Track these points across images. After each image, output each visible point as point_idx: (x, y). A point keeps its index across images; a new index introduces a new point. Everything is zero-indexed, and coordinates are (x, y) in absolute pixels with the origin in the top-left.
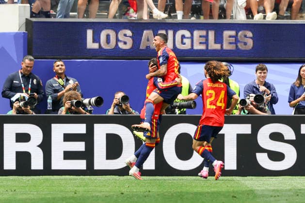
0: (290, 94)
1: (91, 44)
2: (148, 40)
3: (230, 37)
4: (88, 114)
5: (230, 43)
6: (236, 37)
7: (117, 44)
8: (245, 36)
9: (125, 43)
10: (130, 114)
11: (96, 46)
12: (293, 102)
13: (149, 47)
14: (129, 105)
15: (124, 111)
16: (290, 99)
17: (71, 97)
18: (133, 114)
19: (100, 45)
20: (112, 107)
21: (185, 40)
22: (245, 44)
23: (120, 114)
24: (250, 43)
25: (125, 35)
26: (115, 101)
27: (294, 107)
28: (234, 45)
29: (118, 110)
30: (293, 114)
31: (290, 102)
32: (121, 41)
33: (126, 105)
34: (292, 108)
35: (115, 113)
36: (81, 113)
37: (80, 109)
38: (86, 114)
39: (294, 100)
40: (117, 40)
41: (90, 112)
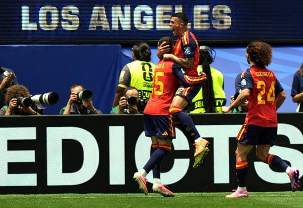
0: (294, 86)
1: (27, 25)
2: (99, 19)
3: (203, 13)
4: (39, 115)
5: (203, 21)
6: (210, 13)
7: (60, 24)
8: (222, 12)
9: (70, 23)
10: (94, 113)
11: (33, 27)
12: (297, 96)
13: (101, 27)
14: (91, 102)
15: (84, 110)
16: (293, 92)
17: (16, 93)
18: (97, 113)
19: (38, 26)
20: (68, 105)
21: (146, 19)
22: (222, 22)
23: (78, 114)
24: (228, 21)
25: (70, 13)
26: (72, 97)
27: (298, 102)
28: (208, 24)
29: (75, 108)
30: (297, 110)
31: (293, 96)
32: (65, 21)
33: (88, 103)
34: (296, 104)
35: (71, 113)
36: (31, 113)
37: (29, 109)
38: (36, 114)
39: (299, 93)
40: (61, 19)
41: (41, 112)
